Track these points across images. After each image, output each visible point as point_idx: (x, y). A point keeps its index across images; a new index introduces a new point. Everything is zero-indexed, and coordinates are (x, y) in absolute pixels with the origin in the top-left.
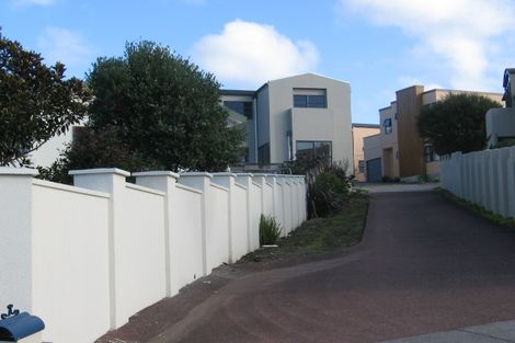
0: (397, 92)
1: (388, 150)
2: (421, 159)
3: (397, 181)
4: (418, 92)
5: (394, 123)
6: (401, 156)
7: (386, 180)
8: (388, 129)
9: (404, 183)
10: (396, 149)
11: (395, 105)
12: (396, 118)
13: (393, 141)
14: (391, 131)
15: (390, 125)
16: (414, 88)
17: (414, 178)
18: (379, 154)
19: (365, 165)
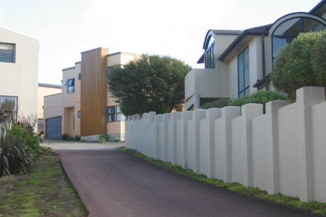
0: (83, 53)
1: (70, 109)
2: (103, 120)
3: (77, 139)
4: (103, 54)
5: (77, 83)
6: (82, 114)
7: (66, 138)
8: (71, 88)
9: (85, 141)
10: (78, 108)
11: (80, 65)
12: (79, 78)
13: (75, 100)
14: (73, 91)
15: (73, 84)
16: (99, 50)
17: (95, 137)
18: (60, 112)
19: (44, 123)
